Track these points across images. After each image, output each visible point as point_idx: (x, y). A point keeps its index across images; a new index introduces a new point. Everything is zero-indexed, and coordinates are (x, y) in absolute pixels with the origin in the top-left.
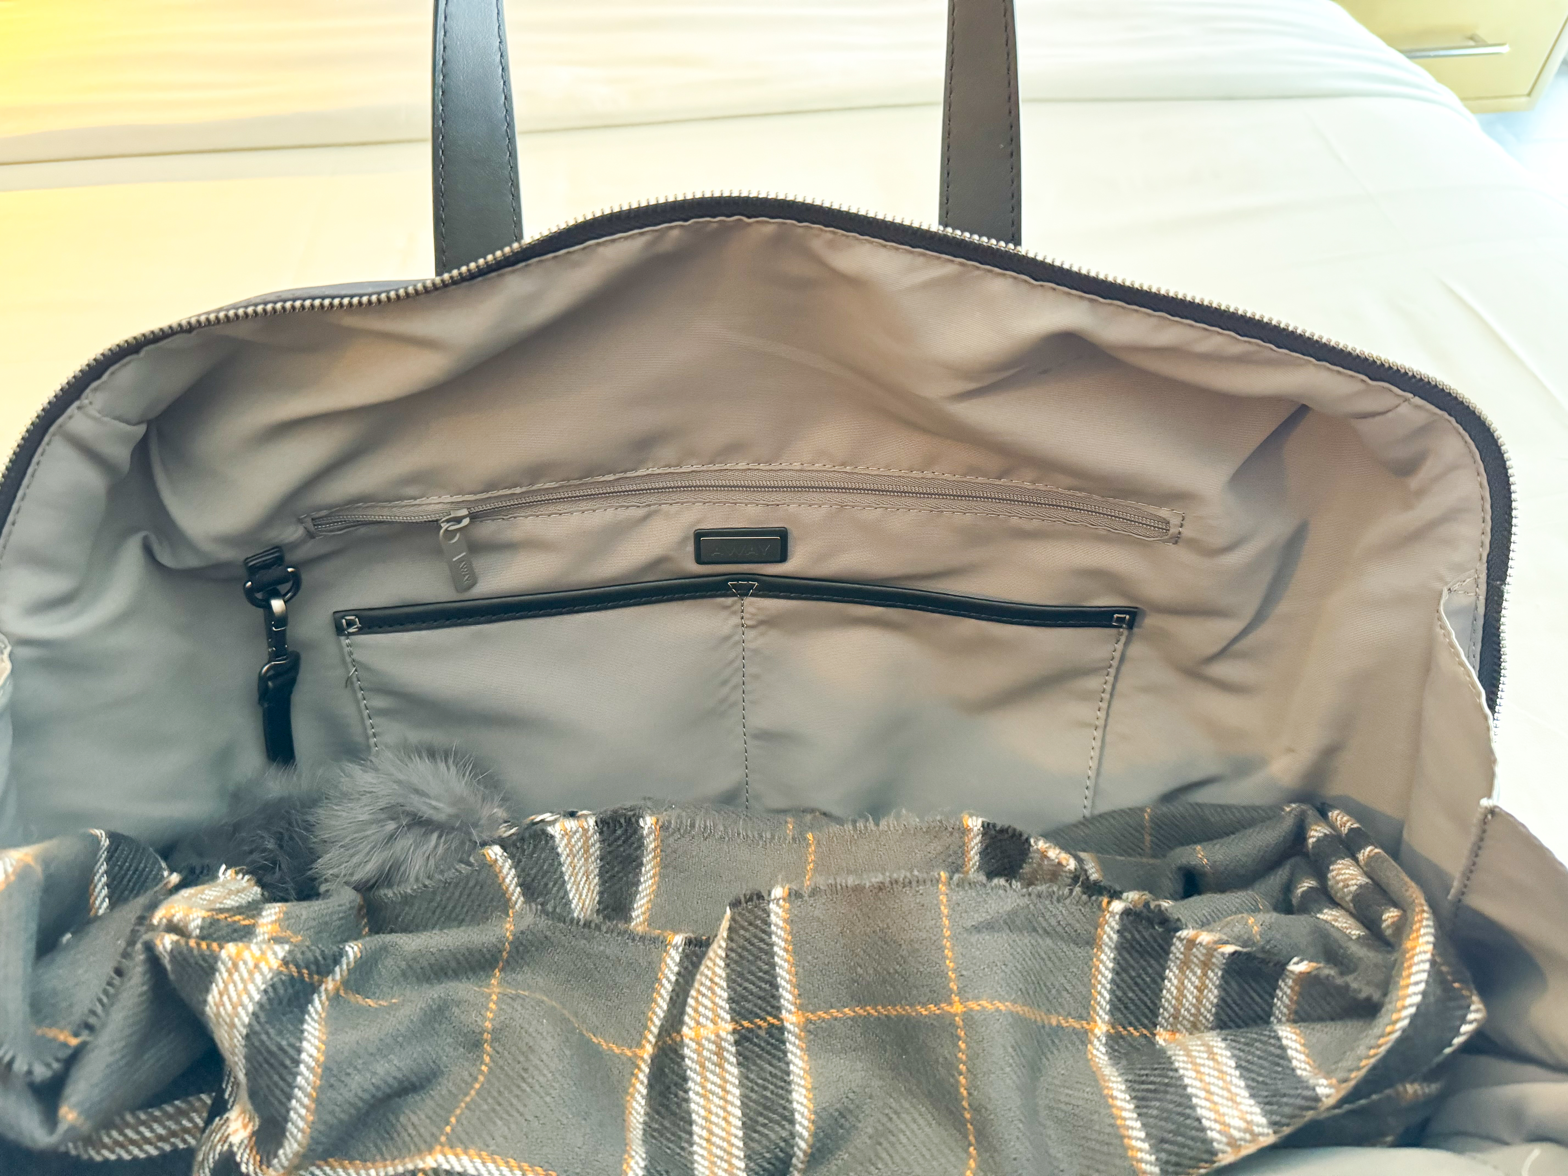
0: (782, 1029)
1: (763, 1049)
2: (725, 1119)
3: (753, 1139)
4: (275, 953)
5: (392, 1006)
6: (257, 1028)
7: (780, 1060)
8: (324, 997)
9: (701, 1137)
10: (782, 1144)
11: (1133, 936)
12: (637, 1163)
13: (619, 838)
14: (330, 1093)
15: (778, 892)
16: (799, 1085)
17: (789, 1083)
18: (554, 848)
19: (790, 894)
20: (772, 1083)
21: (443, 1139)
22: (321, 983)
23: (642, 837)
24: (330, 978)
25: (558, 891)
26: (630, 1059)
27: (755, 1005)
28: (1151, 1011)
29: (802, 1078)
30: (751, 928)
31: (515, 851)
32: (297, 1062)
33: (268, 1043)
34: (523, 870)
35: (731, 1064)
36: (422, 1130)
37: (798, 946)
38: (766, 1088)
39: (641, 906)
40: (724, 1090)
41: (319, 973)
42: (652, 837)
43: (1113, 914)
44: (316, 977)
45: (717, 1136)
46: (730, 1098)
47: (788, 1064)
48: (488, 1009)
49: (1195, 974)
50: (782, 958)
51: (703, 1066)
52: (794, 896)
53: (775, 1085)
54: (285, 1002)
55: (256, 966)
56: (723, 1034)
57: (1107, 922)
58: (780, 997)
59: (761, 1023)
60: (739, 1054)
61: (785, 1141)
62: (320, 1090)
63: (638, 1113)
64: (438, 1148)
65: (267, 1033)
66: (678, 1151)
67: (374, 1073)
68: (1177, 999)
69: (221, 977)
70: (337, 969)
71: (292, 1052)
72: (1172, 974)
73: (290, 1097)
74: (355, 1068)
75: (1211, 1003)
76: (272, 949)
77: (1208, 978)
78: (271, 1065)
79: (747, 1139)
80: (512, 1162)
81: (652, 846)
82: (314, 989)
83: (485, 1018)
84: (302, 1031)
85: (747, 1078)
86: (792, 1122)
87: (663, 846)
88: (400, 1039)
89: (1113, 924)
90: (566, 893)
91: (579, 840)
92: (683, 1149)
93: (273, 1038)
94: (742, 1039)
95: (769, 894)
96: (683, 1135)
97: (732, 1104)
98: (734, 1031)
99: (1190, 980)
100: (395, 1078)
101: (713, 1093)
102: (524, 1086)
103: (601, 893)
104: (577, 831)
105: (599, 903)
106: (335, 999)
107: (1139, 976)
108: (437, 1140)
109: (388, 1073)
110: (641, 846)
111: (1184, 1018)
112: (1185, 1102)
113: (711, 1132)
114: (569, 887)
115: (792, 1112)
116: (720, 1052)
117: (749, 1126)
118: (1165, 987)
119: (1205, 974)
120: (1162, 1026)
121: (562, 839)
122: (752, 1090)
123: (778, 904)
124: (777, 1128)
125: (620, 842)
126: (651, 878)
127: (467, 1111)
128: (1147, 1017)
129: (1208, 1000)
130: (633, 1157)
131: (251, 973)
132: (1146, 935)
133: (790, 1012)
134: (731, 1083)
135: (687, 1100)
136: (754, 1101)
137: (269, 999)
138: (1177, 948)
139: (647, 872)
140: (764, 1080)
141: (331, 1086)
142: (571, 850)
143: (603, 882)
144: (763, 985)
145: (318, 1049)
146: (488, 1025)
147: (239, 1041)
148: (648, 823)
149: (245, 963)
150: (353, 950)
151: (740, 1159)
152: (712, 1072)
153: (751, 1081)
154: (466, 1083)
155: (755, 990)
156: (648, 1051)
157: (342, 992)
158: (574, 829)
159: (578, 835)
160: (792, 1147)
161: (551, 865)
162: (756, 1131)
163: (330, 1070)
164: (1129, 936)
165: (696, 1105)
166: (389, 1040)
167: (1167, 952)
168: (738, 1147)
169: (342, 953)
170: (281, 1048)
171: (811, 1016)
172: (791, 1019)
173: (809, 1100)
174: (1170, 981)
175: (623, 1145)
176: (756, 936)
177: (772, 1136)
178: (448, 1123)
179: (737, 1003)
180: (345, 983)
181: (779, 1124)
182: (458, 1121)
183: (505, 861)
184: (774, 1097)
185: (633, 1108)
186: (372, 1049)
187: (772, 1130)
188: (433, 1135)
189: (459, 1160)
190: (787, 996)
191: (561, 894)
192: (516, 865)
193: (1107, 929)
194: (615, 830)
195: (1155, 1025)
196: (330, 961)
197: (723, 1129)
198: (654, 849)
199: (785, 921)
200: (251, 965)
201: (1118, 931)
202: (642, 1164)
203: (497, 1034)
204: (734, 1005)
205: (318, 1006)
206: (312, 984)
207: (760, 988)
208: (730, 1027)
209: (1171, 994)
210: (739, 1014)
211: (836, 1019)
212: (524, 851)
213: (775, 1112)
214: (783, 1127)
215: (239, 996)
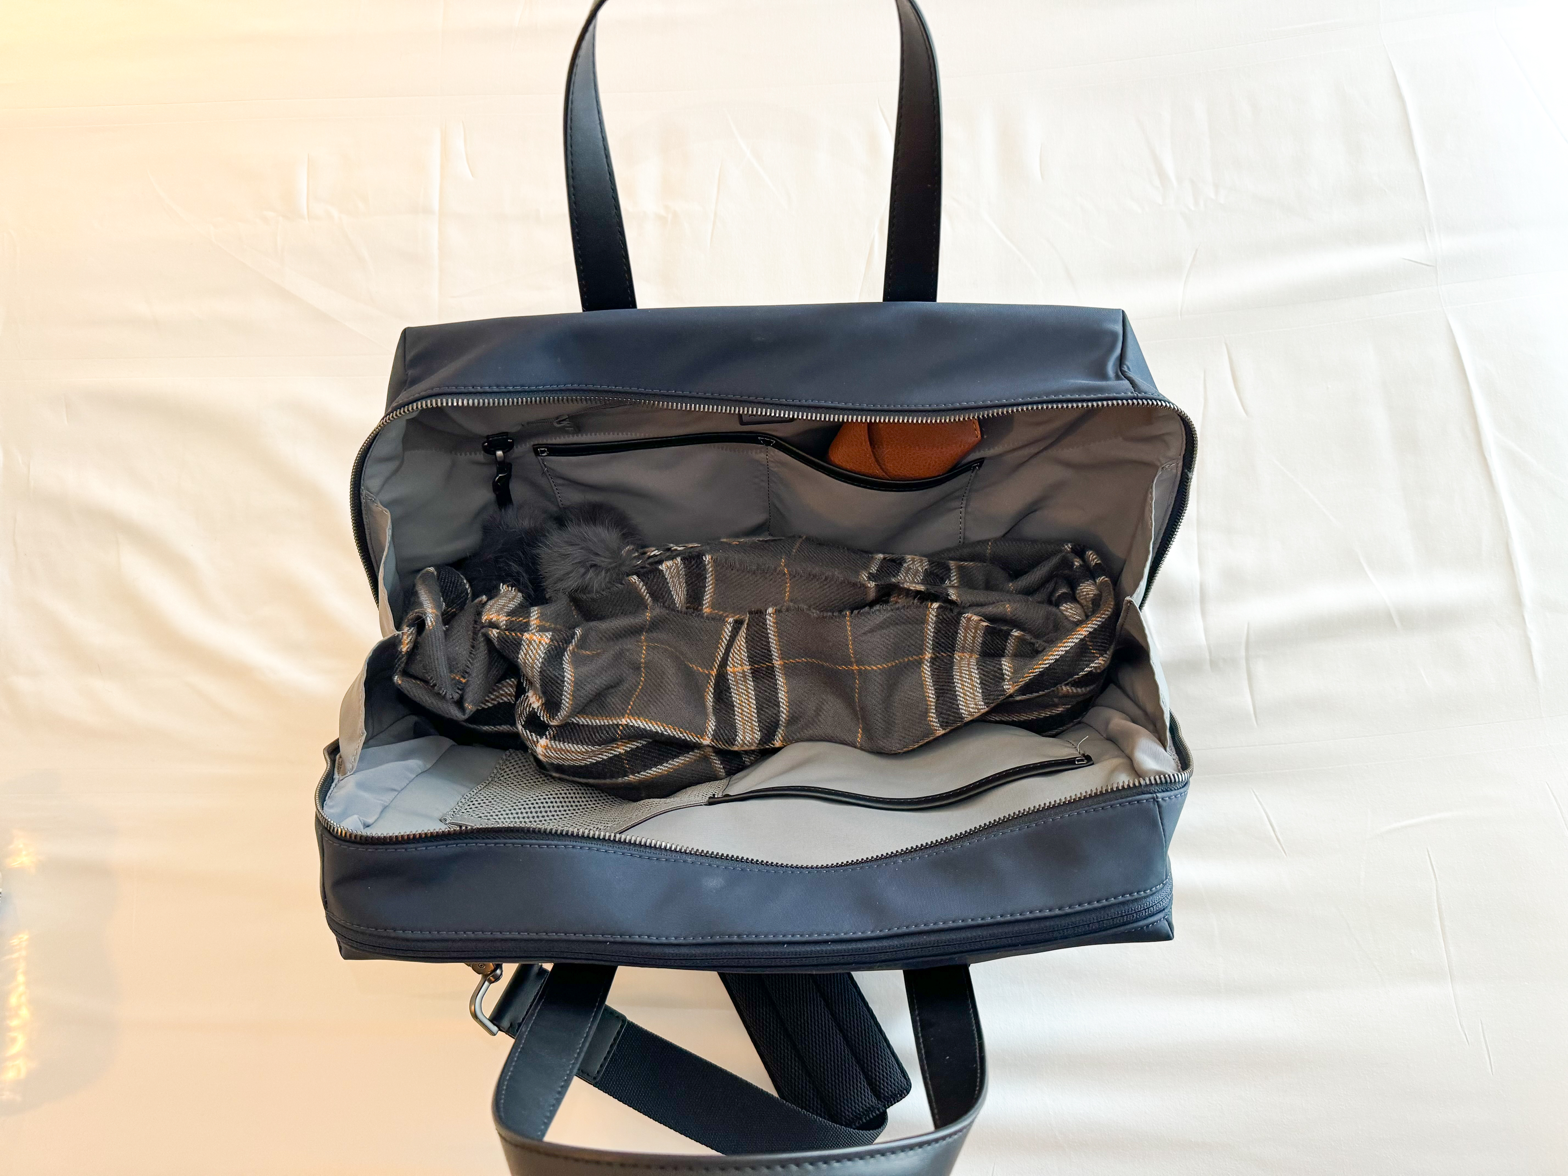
0: (773, 667)
1: (764, 675)
2: (748, 704)
3: (761, 714)
4: (547, 636)
5: (598, 654)
6: (545, 668)
7: (772, 678)
8: (569, 653)
9: (738, 712)
10: (774, 716)
11: (943, 617)
12: (712, 723)
13: (693, 565)
14: (578, 693)
15: (770, 610)
16: (781, 690)
17: (777, 689)
18: (664, 576)
19: (776, 612)
20: (769, 689)
21: (628, 711)
22: (567, 647)
23: (705, 566)
24: (571, 645)
25: (668, 596)
26: (706, 674)
27: (761, 659)
28: (952, 645)
29: (782, 687)
30: (758, 626)
31: (644, 578)
32: (563, 682)
33: (550, 674)
34: (649, 587)
35: (750, 681)
36: (618, 706)
37: (780, 634)
38: (766, 692)
39: (707, 599)
40: (747, 692)
41: (566, 643)
42: (710, 565)
43: (933, 609)
44: (565, 645)
45: (746, 712)
46: (750, 695)
47: (776, 680)
48: (642, 653)
49: (971, 632)
50: (773, 639)
51: (737, 683)
52: (778, 612)
53: (771, 690)
54: (554, 657)
55: (540, 642)
56: (746, 670)
57: (930, 613)
58: (772, 655)
59: (763, 665)
60: (753, 676)
61: (775, 714)
62: (574, 692)
63: (710, 701)
64: (627, 716)
65: (549, 670)
66: (728, 718)
67: (596, 684)
68: (963, 641)
69: (524, 648)
70: (573, 641)
71: (561, 678)
72: (961, 632)
73: (561, 695)
74: (588, 682)
75: (979, 642)
76: (545, 635)
77: (977, 633)
78: (552, 683)
79: (758, 713)
80: (659, 723)
81: (711, 569)
82: (565, 650)
83: (641, 657)
84: (563, 668)
85: (758, 687)
86: (779, 706)
87: (715, 570)
88: (605, 668)
89: (934, 613)
90: (672, 596)
91: (674, 569)
92: (731, 717)
93: (552, 672)
94: (755, 673)
95: (766, 612)
96: (730, 711)
97: (752, 698)
98: (751, 669)
99: (969, 634)
100: (604, 685)
101: (742, 693)
102: (662, 690)
103: (687, 590)
104: (673, 565)
105: (687, 595)
106: (573, 653)
107: (946, 633)
108: (626, 711)
109: (601, 683)
110: (705, 569)
111: (967, 647)
112: (955, 697)
113: (742, 710)
114: (673, 593)
115: (779, 702)
116: (744, 676)
117: (760, 708)
118: (958, 636)
119: (976, 632)
120: (957, 651)
121: (667, 571)
122: (760, 692)
123: (770, 616)
124: (772, 709)
125: (694, 567)
126: (711, 585)
127: (637, 700)
128: (950, 648)
129: (978, 641)
130: (710, 721)
131: (538, 646)
132: (949, 616)
133: (777, 660)
134: (750, 689)
135: (731, 697)
136: (762, 697)
137: (548, 656)
138: (963, 621)
139: (709, 582)
140: (766, 687)
141: (578, 690)
142: (671, 575)
143: (688, 584)
144: (764, 651)
145: (571, 676)
146: (642, 660)
147: (536, 673)
148: (707, 558)
149: (535, 641)
150: (578, 632)
151: (756, 722)
152: (741, 684)
153: (760, 688)
154: (635, 686)
155: (760, 653)
156: (714, 673)
157: (576, 650)
158: (671, 565)
159: (673, 567)
160: (779, 717)
161: (663, 584)
162: (762, 710)
163: (577, 683)
164: (941, 617)
165: (735, 698)
166: (600, 669)
167: (959, 623)
168: (755, 717)
169: (574, 633)
170: (556, 676)
171: (786, 662)
172: (777, 663)
173: (786, 697)
174: (960, 634)
175: (706, 715)
176: (760, 630)
177: (770, 713)
178: (629, 704)
179: (752, 658)
180: (576, 646)
181: (773, 708)
182: (633, 703)
183: (640, 582)
184: (770, 696)
185: (708, 699)
186: (593, 674)
187: (770, 710)
188: (623, 709)
189: (637, 722)
190: (775, 654)
191: (670, 597)
192: (646, 584)
193: (931, 616)
194: (691, 562)
195: (954, 651)
196: (570, 638)
197: (748, 709)
198: (712, 571)
199: (774, 623)
200: (537, 642)
201: (936, 616)
202: (714, 724)
203: (647, 665)
204: (750, 660)
205: (567, 657)
206: (564, 648)
207: (762, 652)
208: (749, 667)
209: (961, 639)
210: (753, 662)
211: (798, 662)
212: (649, 578)
213: (770, 702)
214: (775, 709)
215: (535, 656)
